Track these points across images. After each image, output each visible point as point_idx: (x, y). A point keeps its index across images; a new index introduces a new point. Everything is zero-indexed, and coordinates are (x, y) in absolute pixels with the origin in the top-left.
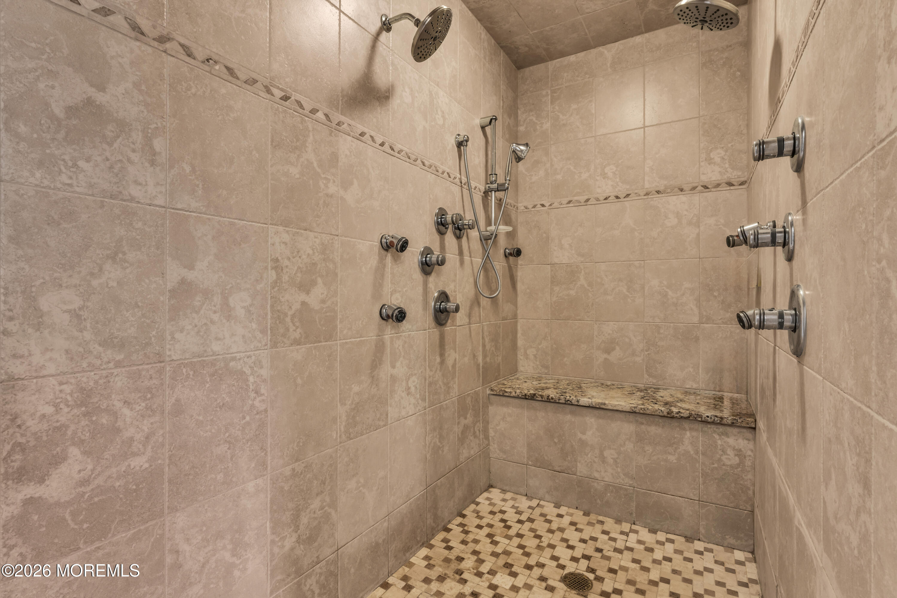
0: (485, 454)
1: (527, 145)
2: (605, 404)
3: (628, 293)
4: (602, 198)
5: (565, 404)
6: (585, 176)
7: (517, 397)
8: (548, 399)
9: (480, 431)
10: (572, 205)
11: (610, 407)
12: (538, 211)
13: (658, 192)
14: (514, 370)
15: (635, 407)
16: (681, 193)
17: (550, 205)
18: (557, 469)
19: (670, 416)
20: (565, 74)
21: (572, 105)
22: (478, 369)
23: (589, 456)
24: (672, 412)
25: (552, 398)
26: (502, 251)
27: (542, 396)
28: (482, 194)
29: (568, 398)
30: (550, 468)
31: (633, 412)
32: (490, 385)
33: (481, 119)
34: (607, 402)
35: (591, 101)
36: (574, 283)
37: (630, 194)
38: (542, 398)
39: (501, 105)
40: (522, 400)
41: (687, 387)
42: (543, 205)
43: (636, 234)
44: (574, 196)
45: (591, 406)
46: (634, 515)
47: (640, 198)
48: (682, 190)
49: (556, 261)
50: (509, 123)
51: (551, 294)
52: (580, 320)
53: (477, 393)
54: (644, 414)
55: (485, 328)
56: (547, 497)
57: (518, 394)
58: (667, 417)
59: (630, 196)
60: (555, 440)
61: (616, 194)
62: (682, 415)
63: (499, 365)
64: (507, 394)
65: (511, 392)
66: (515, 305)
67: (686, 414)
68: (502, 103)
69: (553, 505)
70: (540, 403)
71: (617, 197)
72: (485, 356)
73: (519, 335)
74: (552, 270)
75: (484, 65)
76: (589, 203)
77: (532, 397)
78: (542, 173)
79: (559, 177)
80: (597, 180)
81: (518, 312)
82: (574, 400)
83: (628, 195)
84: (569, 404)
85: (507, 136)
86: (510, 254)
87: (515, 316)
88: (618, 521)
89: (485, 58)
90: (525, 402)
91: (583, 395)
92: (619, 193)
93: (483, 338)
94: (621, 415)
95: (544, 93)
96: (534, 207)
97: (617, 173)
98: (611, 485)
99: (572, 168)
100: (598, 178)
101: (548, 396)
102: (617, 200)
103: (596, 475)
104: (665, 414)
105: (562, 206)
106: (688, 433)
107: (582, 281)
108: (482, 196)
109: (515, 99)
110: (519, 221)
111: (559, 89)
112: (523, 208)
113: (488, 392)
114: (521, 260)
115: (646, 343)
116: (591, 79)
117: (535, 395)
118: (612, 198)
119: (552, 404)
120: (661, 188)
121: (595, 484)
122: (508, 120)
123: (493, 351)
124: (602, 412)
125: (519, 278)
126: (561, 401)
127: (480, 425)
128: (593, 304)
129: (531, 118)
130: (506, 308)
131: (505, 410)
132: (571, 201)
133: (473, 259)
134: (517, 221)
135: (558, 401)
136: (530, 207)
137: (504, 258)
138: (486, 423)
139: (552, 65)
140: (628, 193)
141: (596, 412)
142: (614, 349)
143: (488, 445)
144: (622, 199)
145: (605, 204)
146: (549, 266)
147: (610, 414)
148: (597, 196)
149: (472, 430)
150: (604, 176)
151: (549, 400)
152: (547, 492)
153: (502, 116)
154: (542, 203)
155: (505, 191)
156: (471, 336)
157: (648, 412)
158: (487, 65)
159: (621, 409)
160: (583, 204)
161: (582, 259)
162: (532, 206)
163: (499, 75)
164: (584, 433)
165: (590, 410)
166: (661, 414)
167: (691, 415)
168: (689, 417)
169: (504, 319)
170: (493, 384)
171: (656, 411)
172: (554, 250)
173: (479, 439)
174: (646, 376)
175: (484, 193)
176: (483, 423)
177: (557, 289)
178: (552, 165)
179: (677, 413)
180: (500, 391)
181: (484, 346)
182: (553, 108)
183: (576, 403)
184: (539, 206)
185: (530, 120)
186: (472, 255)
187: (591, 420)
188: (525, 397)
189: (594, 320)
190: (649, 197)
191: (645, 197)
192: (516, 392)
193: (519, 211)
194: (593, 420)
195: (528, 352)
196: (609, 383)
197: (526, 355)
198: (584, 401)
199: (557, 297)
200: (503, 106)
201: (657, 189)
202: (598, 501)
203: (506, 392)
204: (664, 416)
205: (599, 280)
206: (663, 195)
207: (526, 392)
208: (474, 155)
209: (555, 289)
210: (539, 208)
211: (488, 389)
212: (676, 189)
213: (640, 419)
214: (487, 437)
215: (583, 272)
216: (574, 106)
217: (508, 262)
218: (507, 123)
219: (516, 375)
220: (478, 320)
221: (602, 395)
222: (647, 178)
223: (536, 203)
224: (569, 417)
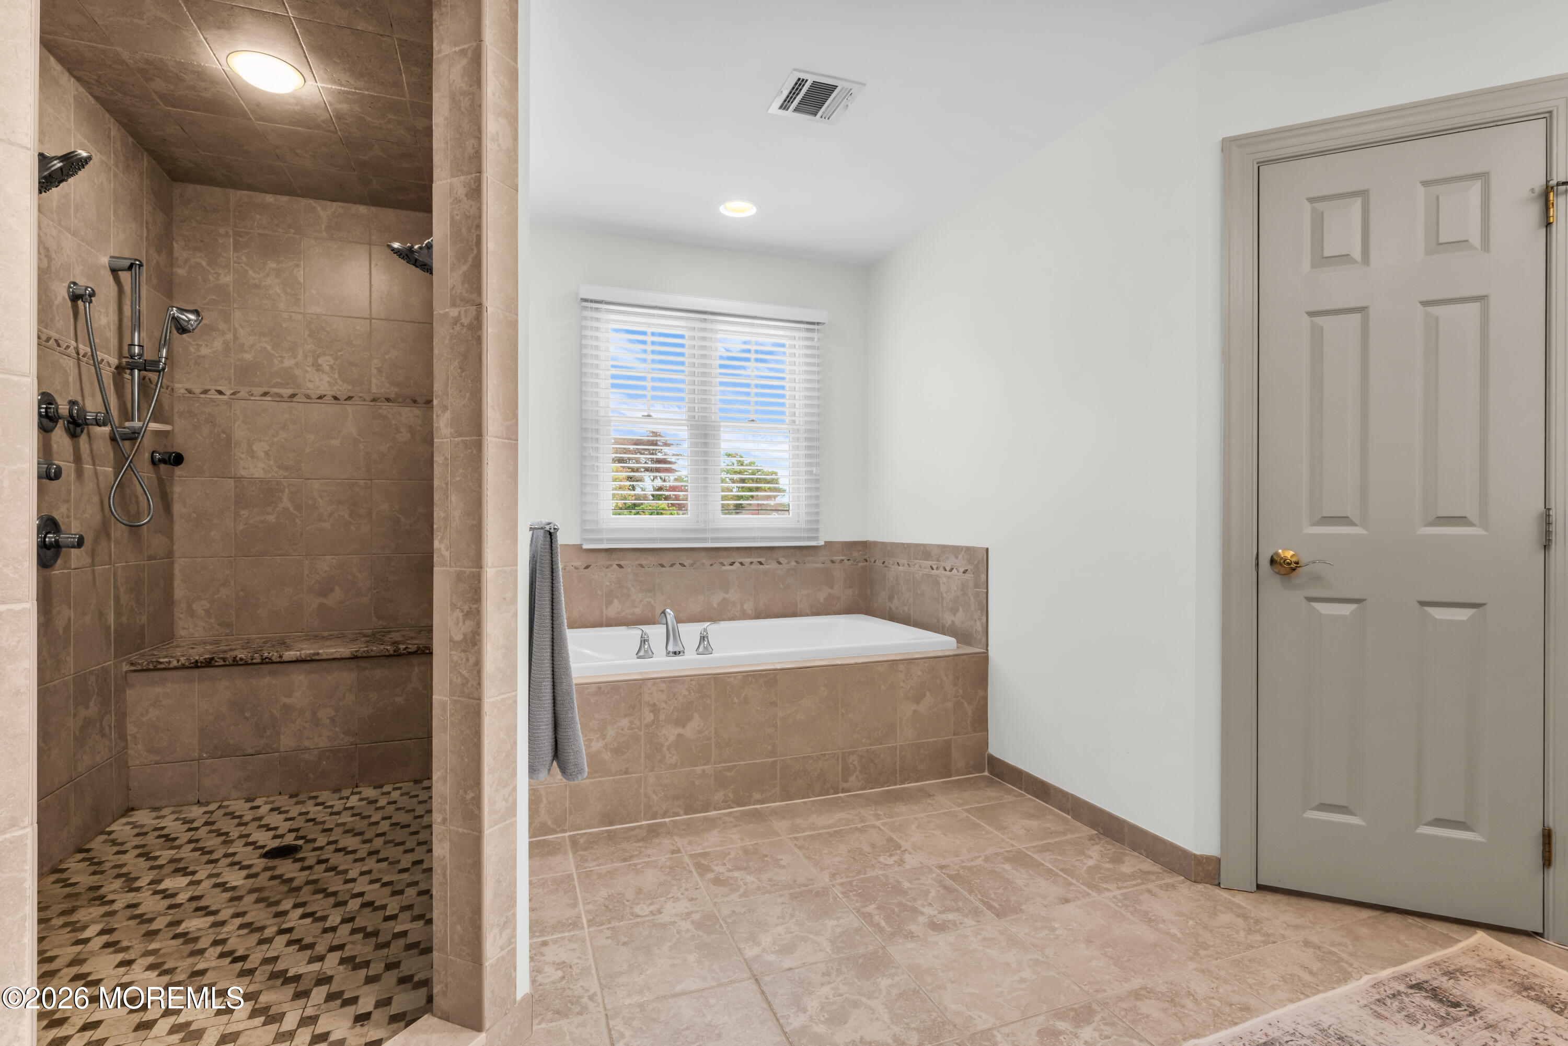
0: (121, 761)
1: (196, 312)
2: (318, 654)
3: (350, 519)
4: (314, 396)
5: (261, 663)
6: (288, 363)
7: (183, 667)
8: (234, 661)
9: (110, 728)
10: (270, 399)
11: (325, 657)
12: (212, 400)
13: (388, 400)
14: (168, 637)
15: (356, 651)
16: (414, 405)
17: (234, 394)
18: (250, 751)
19: (397, 655)
20: (258, 217)
21: (269, 262)
22: (108, 633)
23: (297, 723)
24: (400, 649)
25: (241, 659)
26: (147, 455)
27: (224, 659)
28: (113, 369)
29: (266, 654)
30: (238, 754)
31: (355, 658)
32: (130, 657)
33: (111, 257)
34: (321, 651)
35: (298, 266)
36: (273, 505)
37: (352, 397)
38: (225, 661)
39: (145, 235)
40: (189, 671)
41: (422, 625)
42: (220, 393)
43: (361, 446)
44: (273, 387)
45: (300, 659)
46: (357, 777)
47: (365, 403)
48: (415, 402)
49: (244, 473)
50: (158, 262)
51: (235, 520)
52: (282, 555)
53: (105, 670)
54: (367, 657)
55: (120, 572)
56: (234, 794)
57: (183, 662)
58: (394, 656)
59: (353, 399)
60: (246, 714)
61: (333, 393)
62: (410, 650)
63: (144, 625)
64: (162, 666)
65: (169, 662)
66: (170, 536)
67: (413, 648)
68: (145, 231)
69: (244, 800)
70: (221, 669)
71: (335, 398)
72: (118, 615)
73: (177, 582)
74: (236, 487)
75: (116, 175)
76: (294, 400)
77: (209, 663)
78: (218, 344)
79: (248, 357)
80: (307, 371)
81: (175, 547)
82: (275, 657)
83: (350, 398)
84: (267, 663)
85: (155, 281)
86: (163, 461)
87: (170, 554)
88: (337, 790)
89: (117, 166)
90: (196, 672)
91: (289, 648)
92: (338, 393)
93: (116, 587)
94: (337, 664)
95: (222, 231)
96: (205, 392)
97: (335, 367)
98: (327, 751)
99: (269, 348)
100: (309, 369)
101: (235, 658)
102: (334, 402)
103: (307, 743)
104: (392, 652)
105: (253, 398)
106: (416, 669)
107: (286, 503)
108: (113, 373)
109: (168, 226)
110: (176, 410)
111: (247, 233)
112: (183, 391)
113: (125, 667)
114: (178, 471)
115: (375, 579)
116: (298, 237)
117: (212, 659)
118: (328, 399)
119: (242, 668)
120: (392, 396)
121: (306, 756)
122: (157, 257)
123: (132, 606)
124: (314, 665)
125: (176, 497)
126: (255, 661)
127: (112, 719)
128: (302, 533)
129: (199, 260)
130: (156, 542)
131: (158, 689)
132: (268, 393)
133: (98, 468)
134: (172, 408)
135: (250, 662)
136: (198, 391)
137: (151, 467)
138: (122, 716)
139: (237, 196)
140: (351, 395)
141: (306, 666)
142: (332, 590)
143: (126, 747)
144: (342, 402)
145: (319, 405)
146: (232, 481)
147: (325, 664)
148: (308, 392)
149: (98, 725)
150: (318, 368)
151: (236, 663)
152: (234, 787)
153: (147, 251)
154: (219, 388)
155: (159, 372)
156: (94, 583)
157: (372, 654)
158: (121, 175)
159: (339, 657)
160: (286, 399)
161: (286, 474)
162: (200, 391)
163: (141, 190)
164: (289, 695)
165: (299, 665)
166: (387, 654)
167: (419, 648)
168: (417, 651)
169: (150, 558)
170: (134, 657)
171: (382, 651)
172: (241, 459)
173: (110, 740)
174: (374, 619)
175: (117, 368)
176: (115, 715)
177: (245, 513)
178: (236, 337)
179: (405, 649)
180: (148, 664)
181: (117, 599)
182: (237, 257)
183: (278, 660)
184: (213, 392)
185: (196, 262)
186: (97, 462)
187: (300, 678)
188: (196, 665)
189: (304, 554)
190: (377, 404)
191: (372, 403)
192: (178, 661)
193: (175, 395)
194: (302, 677)
195: (194, 607)
196: (326, 634)
197: (191, 613)
198: (289, 655)
199: (246, 524)
200: (147, 237)
201: (387, 396)
202: (311, 775)
203: (161, 663)
204: (390, 656)
205: (310, 502)
206: (394, 404)
207: (197, 658)
208: (99, 311)
209: (242, 513)
210: (213, 395)
211: (124, 663)
212: (408, 400)
213: (362, 663)
214: (123, 736)
215: (287, 490)
216: (272, 265)
217: (157, 472)
218: (155, 261)
219: (173, 642)
220: (108, 559)
221: (316, 646)
222: (374, 381)
223: (208, 387)
224: (267, 680)
